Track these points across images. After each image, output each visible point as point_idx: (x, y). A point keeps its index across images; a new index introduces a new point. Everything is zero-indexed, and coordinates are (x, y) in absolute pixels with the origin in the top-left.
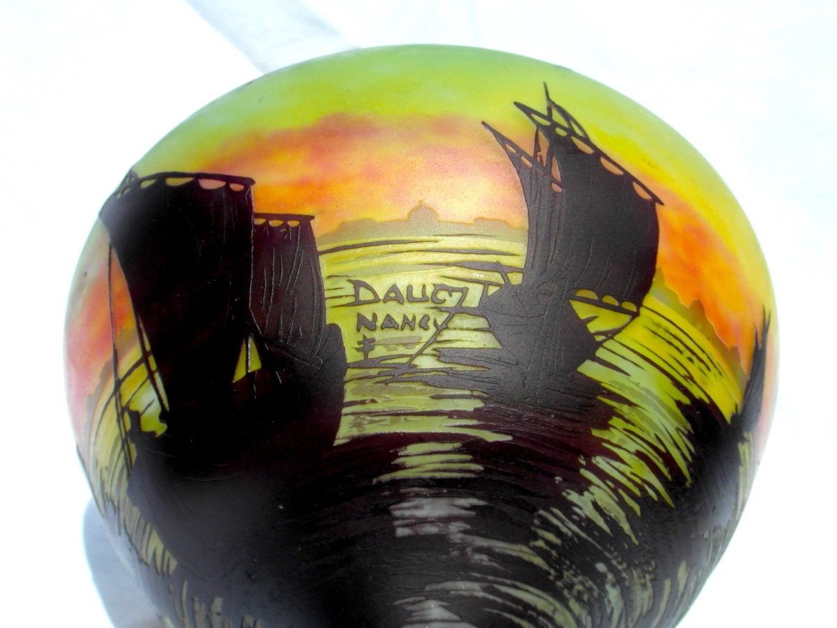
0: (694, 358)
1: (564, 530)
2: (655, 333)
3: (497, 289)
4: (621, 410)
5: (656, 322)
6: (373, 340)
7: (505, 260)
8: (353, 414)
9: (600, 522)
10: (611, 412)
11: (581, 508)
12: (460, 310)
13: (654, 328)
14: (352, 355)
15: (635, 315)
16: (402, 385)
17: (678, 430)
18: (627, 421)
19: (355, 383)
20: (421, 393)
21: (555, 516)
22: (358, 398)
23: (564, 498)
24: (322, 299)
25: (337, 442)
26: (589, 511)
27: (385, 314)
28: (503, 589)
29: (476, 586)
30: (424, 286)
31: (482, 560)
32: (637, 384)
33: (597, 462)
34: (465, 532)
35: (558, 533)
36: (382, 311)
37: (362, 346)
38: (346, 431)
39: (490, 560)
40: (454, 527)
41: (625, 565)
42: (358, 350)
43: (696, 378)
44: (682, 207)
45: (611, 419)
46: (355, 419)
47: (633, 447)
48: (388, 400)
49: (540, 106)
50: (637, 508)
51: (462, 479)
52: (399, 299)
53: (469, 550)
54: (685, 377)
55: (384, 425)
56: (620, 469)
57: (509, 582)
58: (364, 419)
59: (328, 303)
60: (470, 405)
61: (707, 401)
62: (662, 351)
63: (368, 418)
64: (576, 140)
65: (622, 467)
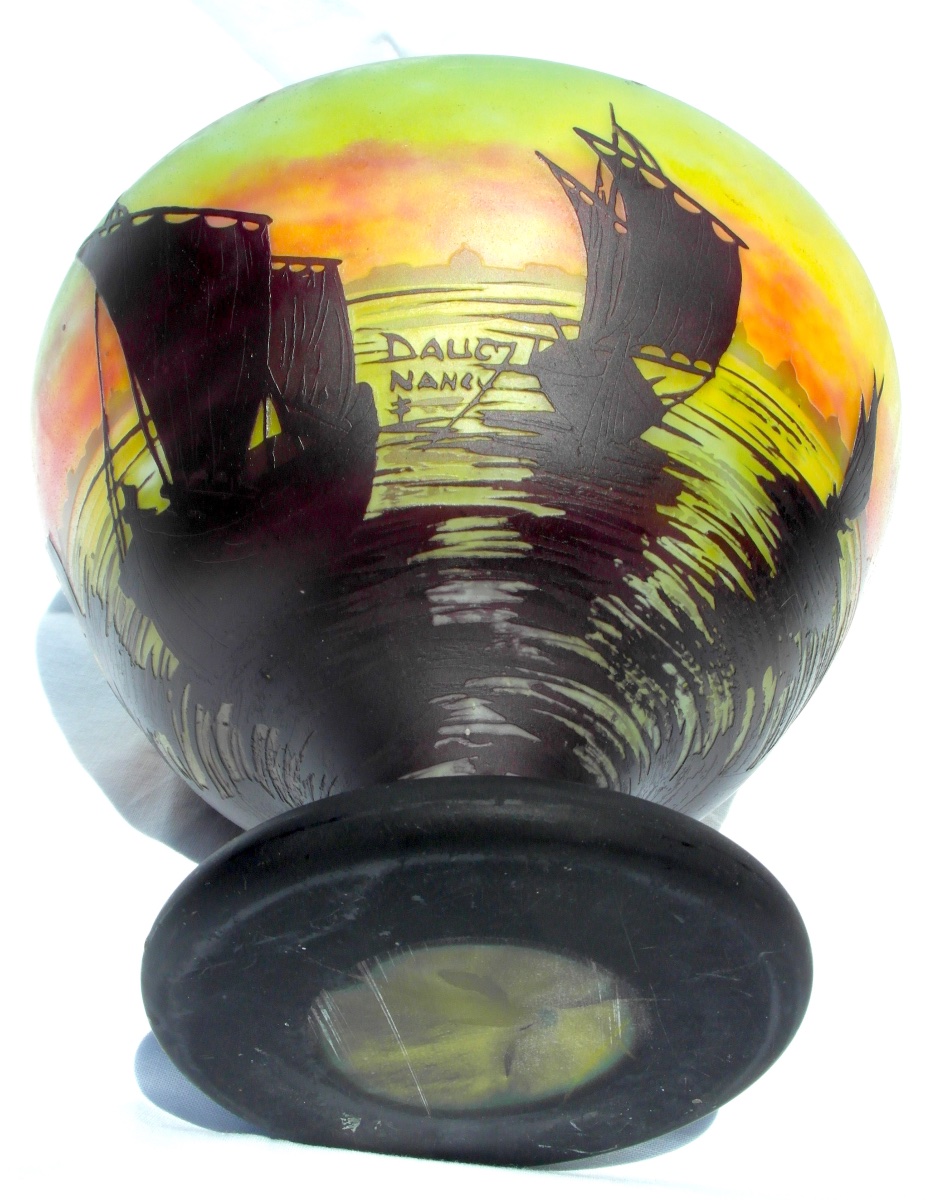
0: (780, 428)
1: (625, 621)
2: (733, 398)
3: (549, 344)
6: (409, 401)
7: (560, 312)
8: (385, 484)
9: (668, 614)
11: (644, 597)
12: (507, 368)
13: (732, 392)
14: (385, 418)
15: (709, 377)
16: (439, 452)
17: (760, 510)
18: (699, 498)
20: (463, 460)
21: (615, 606)
22: (392, 466)
23: (625, 585)
24: (350, 355)
25: (367, 516)
26: (653, 600)
27: (423, 373)
28: (555, 688)
29: (523, 683)
30: (467, 341)
31: (530, 654)
32: (711, 456)
34: (511, 621)
35: (620, 626)
36: (419, 368)
37: (396, 407)
38: (377, 504)
39: (540, 654)
40: (499, 615)
41: (698, 668)
42: (391, 412)
43: (782, 452)
44: (772, 251)
46: (389, 490)
47: (705, 528)
48: (425, 469)
49: (606, 134)
50: (710, 599)
51: (509, 559)
53: (516, 642)
54: (769, 450)
55: (421, 497)
56: (691, 553)
57: (561, 679)
58: (398, 489)
59: (358, 360)
60: (518, 475)
61: (797, 478)
62: (741, 418)
63: (403, 489)
64: (645, 173)
65: (692, 550)
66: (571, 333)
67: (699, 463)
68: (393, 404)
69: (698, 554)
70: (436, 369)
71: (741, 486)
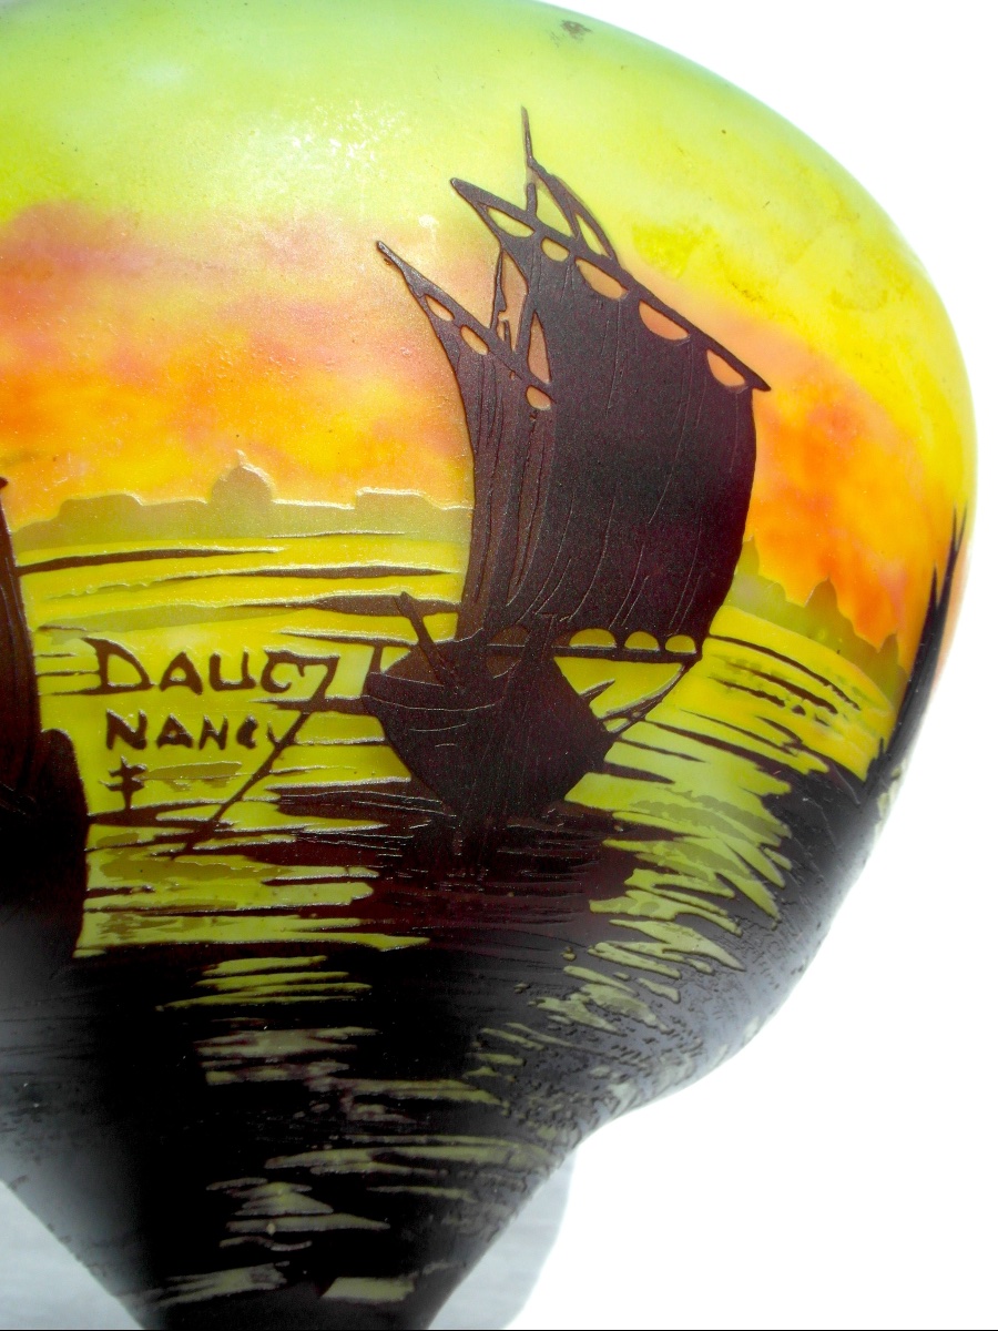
0: (807, 705)
2: (730, 685)
3: (402, 654)
4: (652, 854)
5: (733, 661)
8: (105, 910)
10: (631, 862)
13: (729, 675)
14: (99, 797)
15: (688, 662)
19: (107, 853)
20: (245, 873)
22: (117, 883)
24: (31, 680)
28: (412, 1152)
29: (362, 1154)
30: (246, 657)
31: (371, 1114)
32: (687, 795)
33: (598, 951)
34: (338, 1074)
39: (388, 1112)
40: (315, 1069)
42: (113, 788)
43: (808, 741)
45: (630, 874)
46: (113, 919)
52: (193, 683)
53: (347, 1101)
54: (784, 749)
56: (644, 950)
57: (423, 1139)
59: (45, 687)
62: (743, 713)
63: (138, 918)
64: (587, 269)
65: (647, 947)
66: (441, 629)
67: (665, 814)
68: (113, 774)
69: (656, 948)
70: (191, 712)
71: (737, 825)
